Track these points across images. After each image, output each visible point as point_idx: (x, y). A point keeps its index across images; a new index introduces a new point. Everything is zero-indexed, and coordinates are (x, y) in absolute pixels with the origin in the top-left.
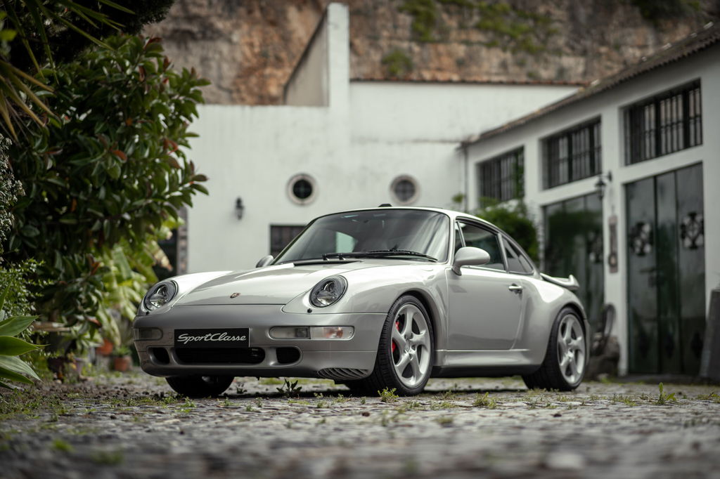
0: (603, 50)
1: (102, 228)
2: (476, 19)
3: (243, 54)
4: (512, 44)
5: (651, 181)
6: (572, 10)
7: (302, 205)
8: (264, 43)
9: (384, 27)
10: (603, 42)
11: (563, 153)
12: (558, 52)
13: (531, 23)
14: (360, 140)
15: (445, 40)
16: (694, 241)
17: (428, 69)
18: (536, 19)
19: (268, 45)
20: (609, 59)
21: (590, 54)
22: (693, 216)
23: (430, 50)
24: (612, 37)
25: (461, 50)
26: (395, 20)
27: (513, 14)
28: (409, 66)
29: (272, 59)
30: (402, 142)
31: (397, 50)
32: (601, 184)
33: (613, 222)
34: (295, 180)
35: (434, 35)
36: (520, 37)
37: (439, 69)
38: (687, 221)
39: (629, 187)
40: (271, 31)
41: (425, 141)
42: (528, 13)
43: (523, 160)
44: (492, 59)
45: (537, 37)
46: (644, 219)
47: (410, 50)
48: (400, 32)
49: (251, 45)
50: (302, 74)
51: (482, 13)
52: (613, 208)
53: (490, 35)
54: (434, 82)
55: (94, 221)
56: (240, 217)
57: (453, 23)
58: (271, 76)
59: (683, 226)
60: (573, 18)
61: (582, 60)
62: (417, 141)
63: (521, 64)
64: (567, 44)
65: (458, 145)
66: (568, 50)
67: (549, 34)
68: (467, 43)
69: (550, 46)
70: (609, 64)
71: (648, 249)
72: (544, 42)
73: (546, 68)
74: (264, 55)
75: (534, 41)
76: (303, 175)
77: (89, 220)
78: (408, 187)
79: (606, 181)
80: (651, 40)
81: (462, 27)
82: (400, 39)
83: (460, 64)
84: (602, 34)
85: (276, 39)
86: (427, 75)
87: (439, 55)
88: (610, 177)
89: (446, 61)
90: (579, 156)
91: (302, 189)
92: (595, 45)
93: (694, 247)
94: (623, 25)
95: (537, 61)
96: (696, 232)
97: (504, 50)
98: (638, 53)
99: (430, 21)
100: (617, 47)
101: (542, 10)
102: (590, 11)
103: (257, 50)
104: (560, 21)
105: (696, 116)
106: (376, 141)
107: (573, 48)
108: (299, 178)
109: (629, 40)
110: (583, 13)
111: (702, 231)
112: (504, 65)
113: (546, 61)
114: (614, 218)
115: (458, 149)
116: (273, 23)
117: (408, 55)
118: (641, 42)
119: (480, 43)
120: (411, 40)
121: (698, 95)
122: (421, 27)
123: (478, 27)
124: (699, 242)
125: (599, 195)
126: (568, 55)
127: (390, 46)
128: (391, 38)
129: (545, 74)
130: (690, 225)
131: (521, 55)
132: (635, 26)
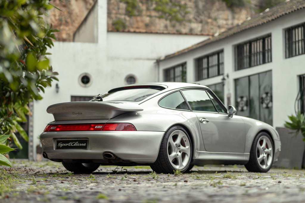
0: (210, 20)
1: (10, 96)
2: (154, 6)
3: (51, 20)
4: (170, 17)
5: (247, 78)
6: (196, 3)
7: (85, 87)
8: (60, 15)
9: (114, 9)
10: (209, 17)
11: (205, 65)
12: (190, 21)
13: (178, 8)
14: (112, 58)
15: (140, 15)
16: (267, 105)
17: (133, 28)
18: (180, 6)
19: (62, 16)
20: (212, 25)
21: (204, 22)
22: (267, 93)
23: (133, 20)
24: (213, 15)
25: (147, 20)
26: (118, 5)
27: (170, 4)
28: (124, 26)
29: (64, 22)
30: (130, 59)
31: (119, 19)
32: (224, 79)
33: (229, 96)
34: (82, 76)
35: (136, 13)
36: (173, 14)
37: (138, 28)
38: (264, 96)
39: (236, 81)
40: (64, 9)
41: (140, 59)
42: (177, 4)
43: (186, 68)
44: (161, 24)
45: (181, 14)
46: (244, 95)
47: (125, 19)
48: (121, 11)
49: (55, 16)
50: (83, 28)
51: (157, 3)
52: (229, 90)
53: (160, 13)
54: (135, 32)
55: (6, 92)
56: (57, 92)
57: (143, 7)
58: (63, 30)
59: (262, 98)
60: (197, 6)
61: (200, 25)
62: (137, 59)
63: (174, 26)
64: (194, 18)
65: (155, 61)
66: (194, 20)
67: (186, 13)
68: (150, 16)
69: (186, 18)
70: (212, 27)
71: (245, 108)
72: (184, 17)
73: (185, 28)
74: (60, 20)
75: (179, 16)
76: (86, 73)
77: (4, 92)
78: (133, 80)
79: (226, 78)
80: (230, 17)
81: (148, 9)
82: (120, 14)
83: (147, 25)
84: (209, 14)
85: (66, 13)
86: (132, 30)
87: (137, 22)
88: (228, 76)
89: (141, 24)
90: (213, 66)
91: (85, 80)
92: (206, 18)
93: (267, 107)
94: (218, 10)
95: (181, 25)
96: (268, 101)
97: (166, 19)
98: (224, 22)
99: (134, 6)
100: (215, 19)
101: (183, 3)
102: (204, 3)
103: (57, 18)
104: (191, 8)
105: (268, 49)
106: (118, 58)
107: (196, 20)
108: (84, 75)
109: (221, 16)
110: (201, 4)
111: (271, 100)
112: (166, 27)
113: (185, 25)
114: (230, 94)
115: (155, 63)
116: (65, 6)
117: (124, 21)
118: (226, 17)
119: (156, 17)
120: (126, 14)
121: (269, 40)
122: (130, 9)
123: (155, 10)
124: (270, 105)
125: (222, 84)
126: (194, 22)
127: (116, 17)
128: (116, 14)
129: (184, 31)
130: (265, 98)
131: (174, 22)
132: (223, 10)
